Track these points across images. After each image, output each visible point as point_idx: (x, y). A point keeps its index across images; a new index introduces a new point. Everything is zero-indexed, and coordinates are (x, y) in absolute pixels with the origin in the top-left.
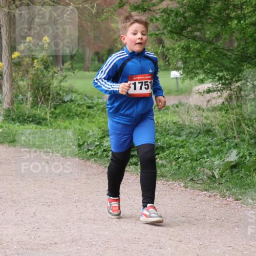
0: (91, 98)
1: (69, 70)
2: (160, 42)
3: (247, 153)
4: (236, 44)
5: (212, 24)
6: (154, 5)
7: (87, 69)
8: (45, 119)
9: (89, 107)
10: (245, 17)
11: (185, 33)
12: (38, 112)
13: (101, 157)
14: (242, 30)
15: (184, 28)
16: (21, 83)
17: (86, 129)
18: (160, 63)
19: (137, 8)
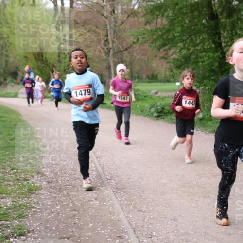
0: (146, 93)
1: (137, 82)
2: (172, 71)
3: (206, 114)
4: (201, 72)
5: (192, 64)
6: (169, 57)
7: (144, 82)
9: (145, 97)
10: (204, 61)
11: (181, 68)
13: (150, 115)
14: (204, 66)
15: (181, 66)
17: (144, 104)
18: (172, 79)
19: (162, 58)
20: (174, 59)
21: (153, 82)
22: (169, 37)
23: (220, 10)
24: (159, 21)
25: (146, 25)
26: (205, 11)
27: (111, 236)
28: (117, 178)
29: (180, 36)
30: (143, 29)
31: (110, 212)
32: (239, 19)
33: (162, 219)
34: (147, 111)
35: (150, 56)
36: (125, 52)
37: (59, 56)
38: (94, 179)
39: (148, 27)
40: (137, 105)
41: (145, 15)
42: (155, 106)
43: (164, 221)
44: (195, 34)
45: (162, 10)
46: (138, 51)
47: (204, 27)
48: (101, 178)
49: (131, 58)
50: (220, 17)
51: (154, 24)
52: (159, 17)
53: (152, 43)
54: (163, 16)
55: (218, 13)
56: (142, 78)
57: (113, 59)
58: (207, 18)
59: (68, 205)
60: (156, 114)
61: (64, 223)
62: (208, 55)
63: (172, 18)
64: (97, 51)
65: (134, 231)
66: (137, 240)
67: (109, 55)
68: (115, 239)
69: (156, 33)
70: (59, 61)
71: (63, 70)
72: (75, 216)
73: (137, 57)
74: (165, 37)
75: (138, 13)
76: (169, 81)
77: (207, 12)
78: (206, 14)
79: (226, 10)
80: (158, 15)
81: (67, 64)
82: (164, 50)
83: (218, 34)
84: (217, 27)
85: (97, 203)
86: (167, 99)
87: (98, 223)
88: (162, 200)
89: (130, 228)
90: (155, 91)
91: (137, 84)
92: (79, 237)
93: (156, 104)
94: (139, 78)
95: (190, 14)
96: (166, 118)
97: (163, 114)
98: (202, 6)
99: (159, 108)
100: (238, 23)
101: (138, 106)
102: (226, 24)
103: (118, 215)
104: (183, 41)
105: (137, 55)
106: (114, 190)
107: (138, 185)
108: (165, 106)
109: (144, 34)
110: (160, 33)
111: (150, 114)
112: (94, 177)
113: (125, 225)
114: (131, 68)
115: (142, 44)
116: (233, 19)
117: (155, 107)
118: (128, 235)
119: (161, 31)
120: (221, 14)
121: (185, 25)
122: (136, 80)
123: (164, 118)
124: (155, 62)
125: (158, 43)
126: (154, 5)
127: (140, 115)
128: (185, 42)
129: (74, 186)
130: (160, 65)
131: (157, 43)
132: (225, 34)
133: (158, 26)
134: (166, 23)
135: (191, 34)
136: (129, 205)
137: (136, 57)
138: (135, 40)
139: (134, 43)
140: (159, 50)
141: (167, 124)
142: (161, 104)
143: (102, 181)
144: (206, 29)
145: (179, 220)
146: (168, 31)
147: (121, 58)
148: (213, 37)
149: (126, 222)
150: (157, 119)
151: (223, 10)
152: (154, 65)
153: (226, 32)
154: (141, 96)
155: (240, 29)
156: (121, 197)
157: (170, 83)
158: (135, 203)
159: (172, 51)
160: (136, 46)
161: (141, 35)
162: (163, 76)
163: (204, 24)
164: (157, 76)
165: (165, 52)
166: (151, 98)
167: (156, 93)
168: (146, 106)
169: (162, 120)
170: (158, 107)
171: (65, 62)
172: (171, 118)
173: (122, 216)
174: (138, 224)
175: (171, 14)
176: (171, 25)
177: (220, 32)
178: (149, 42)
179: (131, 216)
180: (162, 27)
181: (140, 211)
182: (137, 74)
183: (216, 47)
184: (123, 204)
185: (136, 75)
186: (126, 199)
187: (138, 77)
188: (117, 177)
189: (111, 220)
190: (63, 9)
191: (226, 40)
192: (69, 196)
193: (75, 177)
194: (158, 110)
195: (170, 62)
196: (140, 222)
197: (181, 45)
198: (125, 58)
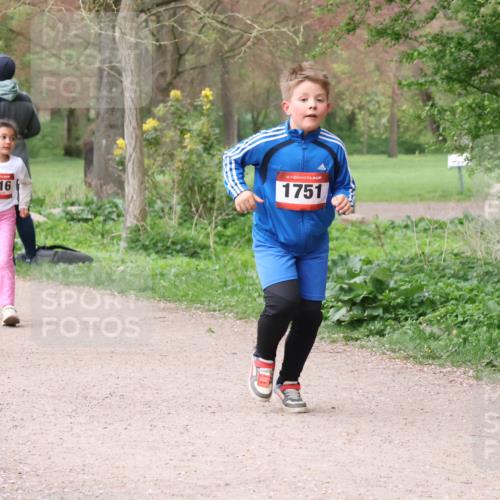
2: (427, 98)
8: (205, 247)
11: (475, 80)
12: (193, 233)
15: (473, 71)
16: (160, 178)
18: (427, 138)
19: (382, 33)
20: (436, 38)
49: (225, 36)
57: (131, 38)
60: (342, 313)
73: (257, 30)
76: (411, 148)
86: (398, 235)
97: (380, 312)
105: (256, 19)
108: (390, 272)
114: (224, 83)
123: (381, 333)
124: (345, 54)
130: (372, 66)
137: (249, 28)
141: (399, 364)
142: (368, 262)
150: (347, 339)
157: (416, 158)
162: (384, 120)
164: (351, 119)
169: (372, 340)
170: (352, 274)
172: (421, 335)
182: (252, 109)
185: (249, 117)
194: (351, 289)
198: (193, 33)
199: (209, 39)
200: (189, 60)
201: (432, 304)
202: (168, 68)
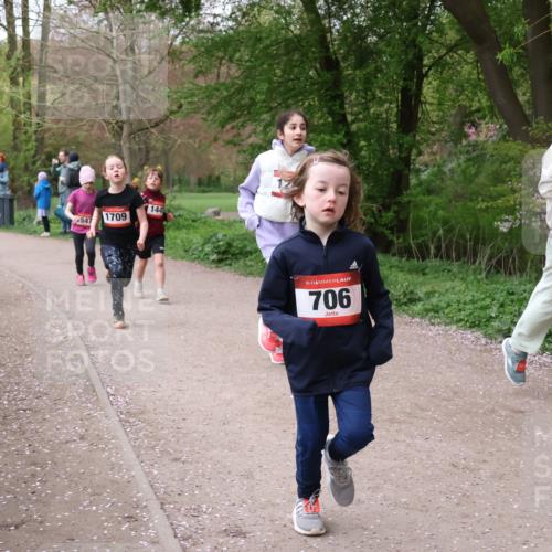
0: (195, 214)
1: (177, 192)
6: (243, 141)
7: (192, 191)
9: (194, 221)
13: (203, 259)
17: (191, 237)
19: (229, 142)
20: (251, 145)
21: (211, 191)
22: (243, 102)
23: (342, 51)
24: (223, 69)
25: (196, 77)
26: (314, 53)
27: (112, 517)
28: (128, 392)
29: (264, 101)
30: (191, 86)
31: (113, 464)
32: (379, 70)
33: (221, 475)
34: (196, 249)
35: (205, 138)
36: (153, 130)
37: (15, 138)
38: (79, 395)
39: (201, 82)
40: (175, 238)
41: (195, 57)
42: (214, 239)
43: (224, 480)
44: (296, 96)
45: (230, 49)
46: (182, 128)
47: (312, 84)
48: (94, 391)
49: (166, 143)
50: (342, 64)
51: (214, 76)
52: (224, 61)
53: (209, 113)
54: (231, 60)
55: (340, 57)
56: (188, 183)
57: (127, 145)
58: (318, 66)
59: (19, 453)
60: (215, 257)
61: (8, 492)
62: (319, 139)
63: (248, 64)
64: (95, 128)
65: (162, 504)
66: (168, 523)
67: (120, 135)
68: (120, 523)
69: (217, 93)
70: (15, 148)
71: (23, 165)
72: (34, 475)
73: (179, 141)
74: (234, 102)
75: (181, 53)
77: (316, 55)
78: (315, 59)
79: (354, 51)
80: (222, 58)
81: (33, 152)
82: (233, 128)
83: (340, 98)
84: (337, 83)
85: (84, 446)
86: (237, 225)
87: (85, 488)
88: (222, 434)
89: (154, 497)
90: (213, 209)
91: (178, 195)
92: (41, 522)
93: (215, 235)
94: (183, 184)
95: (285, 58)
96: (235, 265)
97: (230, 256)
98: (307, 42)
99: (221, 243)
100: (376, 78)
101: (179, 241)
102: (353, 79)
103: (127, 470)
104: (271, 109)
105: (179, 137)
106: (122, 416)
107: (173, 405)
108: (233, 240)
109: (193, 95)
110: (225, 93)
111: (202, 255)
112: (81, 390)
113: (144, 492)
114: (166, 163)
115: (188, 113)
116: (368, 70)
117: (214, 243)
118: (148, 512)
119: (227, 89)
120: (345, 58)
121: (275, 79)
122: (176, 188)
123: (230, 265)
124: (214, 151)
125: (222, 113)
126: (212, 39)
127: (183, 258)
128: (273, 112)
129: (35, 411)
130: (226, 156)
131: (219, 115)
132: (353, 96)
133: (222, 80)
134: (237, 75)
135: (286, 97)
136: (153, 448)
137: (176, 141)
138: (175, 108)
139: (172, 113)
140: (223, 127)
141: (237, 277)
142: (225, 236)
143: (98, 399)
144: (316, 87)
145: (258, 477)
146: (241, 90)
147: (145, 143)
148: (330, 104)
149: (145, 485)
150: (217, 267)
151: (348, 53)
152: (212, 157)
153: (354, 94)
154: (186, 219)
155: (382, 89)
156: (137, 432)
158: (165, 444)
159: (249, 129)
160: (177, 119)
161: (186, 98)
162: (232, 179)
163: (312, 78)
164: (218, 178)
165: (235, 131)
166: (205, 223)
167: (217, 213)
168: (195, 241)
169: (227, 267)
170: (218, 241)
171: (28, 150)
172: (246, 264)
173: (138, 472)
174: (169, 490)
175: (247, 58)
176: (247, 77)
177: (342, 95)
178: (202, 111)
179: (156, 472)
180: (229, 80)
181: (176, 460)
182: (178, 174)
183: (336, 123)
184: (140, 446)
185: (176, 177)
186: (146, 436)
187: (180, 181)
188: (129, 388)
189: (114, 482)
190: (26, 42)
191: (355, 109)
192: (24, 433)
193: (39, 391)
194: (219, 246)
195: (245, 152)
196: (174, 483)
197: (266, 117)
198: (153, 142)
199: (159, 145)
200: (152, 154)
201: (251, 253)
202: (143, 157)
